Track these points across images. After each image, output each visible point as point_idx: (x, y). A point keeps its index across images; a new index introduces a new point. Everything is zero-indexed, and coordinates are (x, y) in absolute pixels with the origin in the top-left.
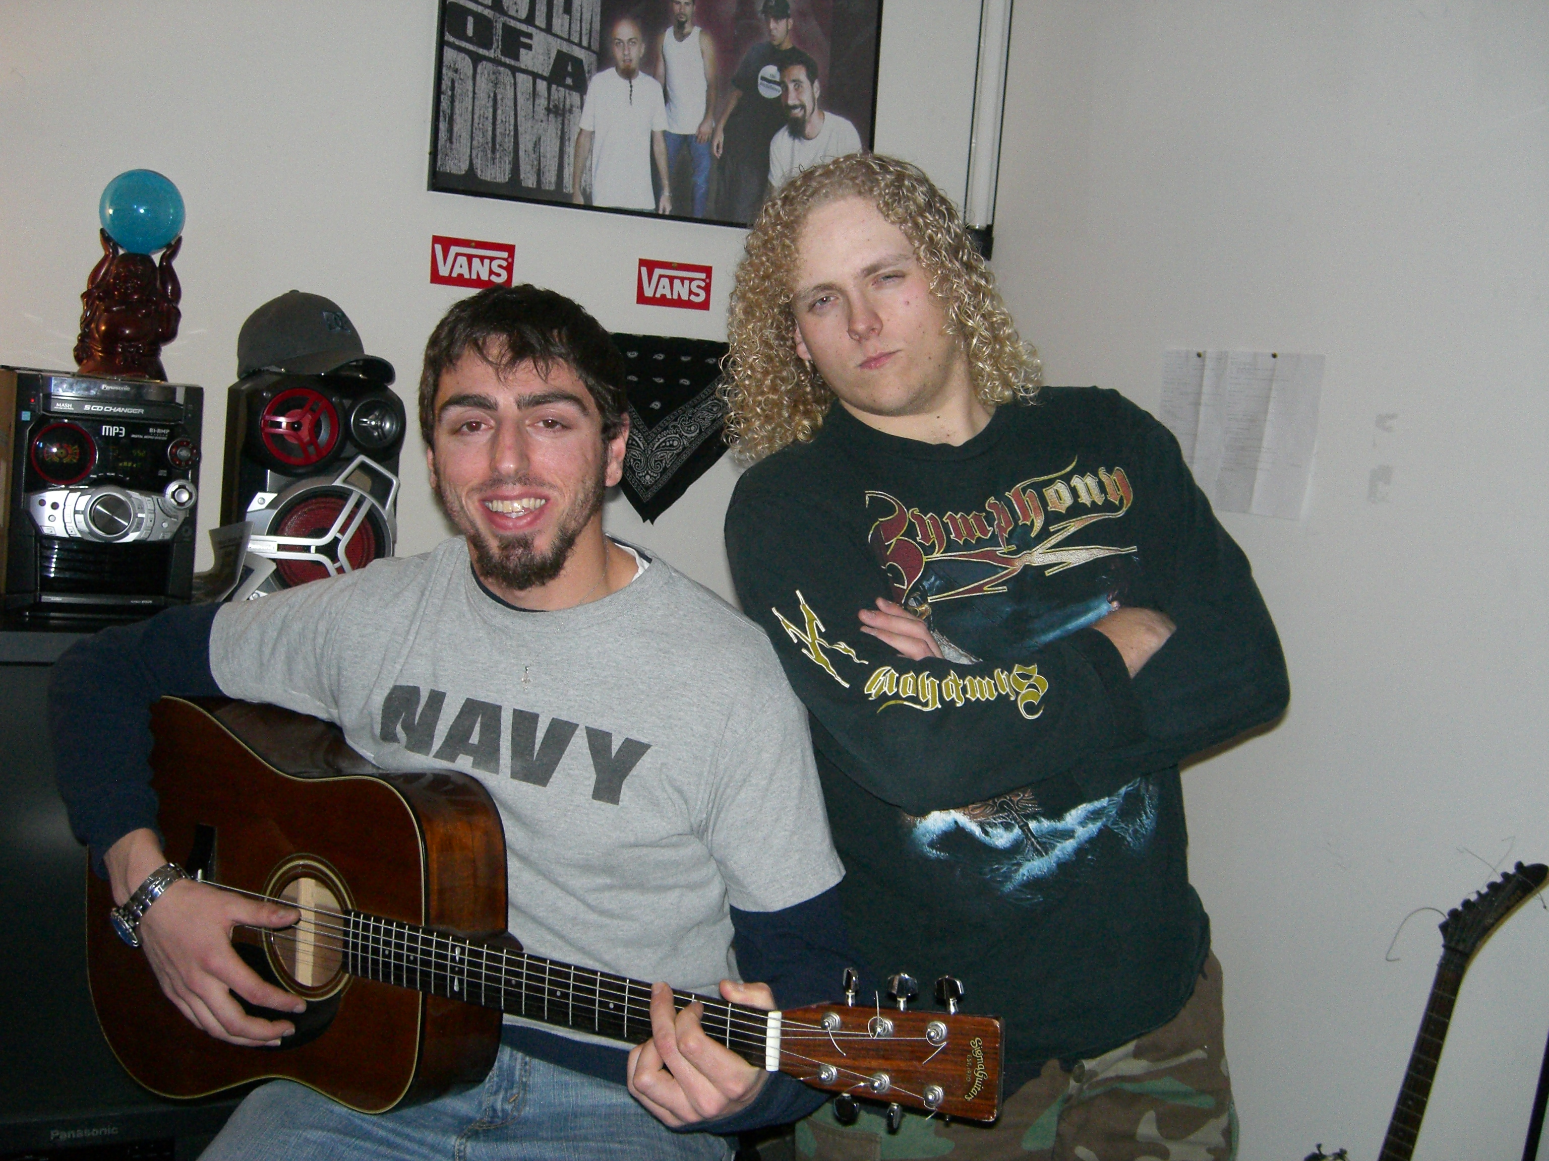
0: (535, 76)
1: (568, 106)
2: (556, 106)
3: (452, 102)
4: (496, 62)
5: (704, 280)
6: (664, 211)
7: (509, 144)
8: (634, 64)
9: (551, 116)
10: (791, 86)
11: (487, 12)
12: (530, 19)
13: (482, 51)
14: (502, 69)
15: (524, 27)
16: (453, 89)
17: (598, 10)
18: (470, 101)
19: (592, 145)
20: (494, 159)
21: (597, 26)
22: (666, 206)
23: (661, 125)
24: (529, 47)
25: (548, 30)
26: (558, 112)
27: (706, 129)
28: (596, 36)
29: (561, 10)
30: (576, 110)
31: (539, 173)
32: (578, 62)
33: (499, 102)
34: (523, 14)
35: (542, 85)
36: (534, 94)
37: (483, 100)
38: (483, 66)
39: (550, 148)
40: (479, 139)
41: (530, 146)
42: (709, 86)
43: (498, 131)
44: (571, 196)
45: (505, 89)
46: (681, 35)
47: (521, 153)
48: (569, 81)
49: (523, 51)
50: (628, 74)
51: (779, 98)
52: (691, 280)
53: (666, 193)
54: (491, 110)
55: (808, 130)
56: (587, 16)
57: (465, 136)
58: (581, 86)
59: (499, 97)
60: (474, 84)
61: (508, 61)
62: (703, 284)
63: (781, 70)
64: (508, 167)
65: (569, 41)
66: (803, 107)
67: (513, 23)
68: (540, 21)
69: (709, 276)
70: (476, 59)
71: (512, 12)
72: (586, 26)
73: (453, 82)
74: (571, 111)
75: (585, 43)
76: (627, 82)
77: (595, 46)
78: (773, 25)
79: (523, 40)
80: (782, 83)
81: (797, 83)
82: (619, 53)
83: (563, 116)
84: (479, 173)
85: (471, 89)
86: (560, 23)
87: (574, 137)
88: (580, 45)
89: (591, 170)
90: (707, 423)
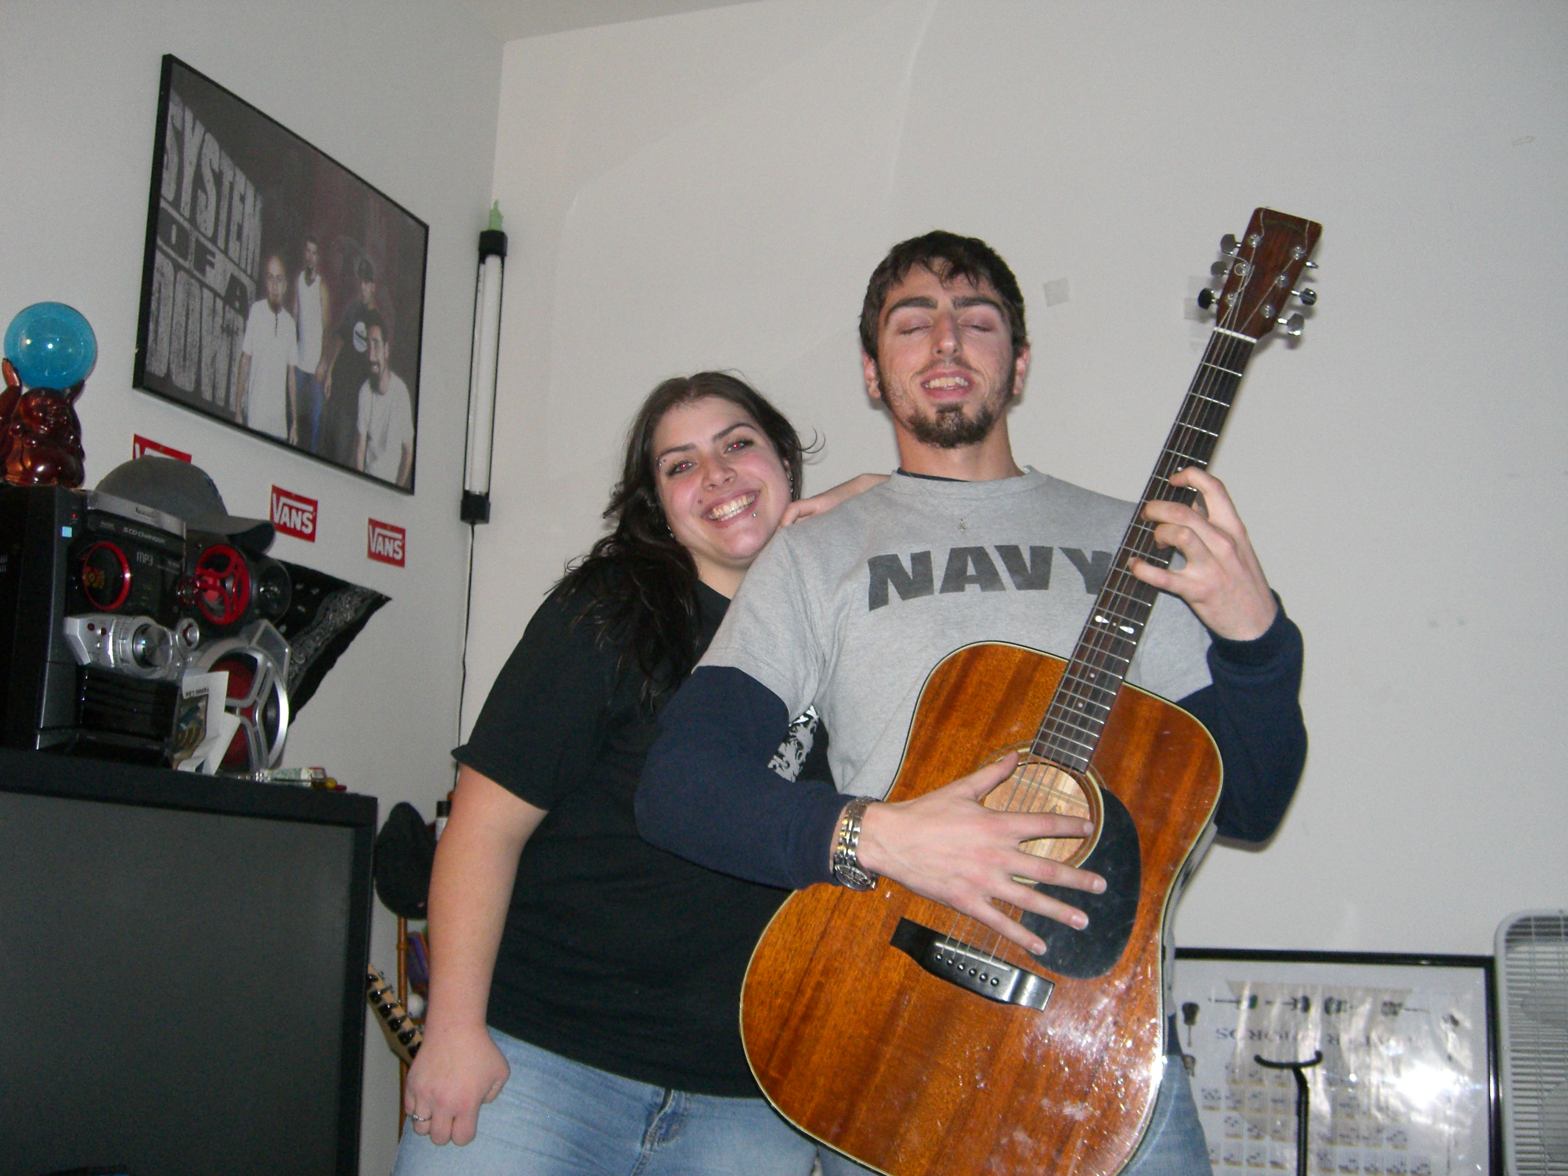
0: (216, 294)
1: (235, 329)
2: (228, 326)
3: (159, 304)
4: (188, 272)
5: (312, 513)
6: (293, 441)
7: (195, 357)
8: (280, 299)
9: (225, 336)
10: (372, 343)
11: (186, 225)
12: (214, 240)
13: (181, 260)
14: (193, 281)
15: (210, 246)
16: (160, 292)
17: (259, 242)
18: (171, 305)
19: (249, 368)
20: (184, 367)
21: (257, 259)
22: (294, 439)
23: (294, 362)
24: (212, 265)
25: (225, 252)
26: (231, 333)
27: (321, 371)
28: (257, 268)
29: (235, 237)
30: (240, 333)
31: (214, 388)
32: (243, 288)
33: (190, 312)
34: (210, 233)
35: (220, 304)
36: (214, 311)
37: (180, 309)
38: (181, 275)
39: (222, 366)
40: (175, 345)
41: (209, 361)
42: (324, 331)
43: (189, 340)
44: (234, 414)
45: (194, 301)
46: (309, 282)
47: (203, 366)
48: (237, 305)
49: (208, 268)
50: (275, 308)
51: (366, 351)
52: (304, 511)
53: (295, 426)
54: (184, 318)
55: (382, 385)
56: (251, 247)
57: (166, 340)
58: (244, 312)
59: (191, 308)
60: (174, 293)
61: (196, 273)
62: (311, 517)
63: (368, 327)
64: (193, 377)
65: (238, 265)
66: (378, 364)
67: (202, 239)
68: (221, 243)
69: (315, 510)
70: (177, 267)
71: (203, 230)
72: (250, 256)
73: (160, 285)
74: (237, 333)
75: (249, 272)
76: (274, 315)
77: (255, 275)
78: (364, 285)
79: (209, 257)
80: (367, 340)
81: (376, 340)
82: (270, 286)
83: (232, 336)
84: (174, 377)
85: (171, 294)
86: (234, 246)
87: (238, 359)
88: (245, 272)
89: (248, 392)
90: (311, 651)
